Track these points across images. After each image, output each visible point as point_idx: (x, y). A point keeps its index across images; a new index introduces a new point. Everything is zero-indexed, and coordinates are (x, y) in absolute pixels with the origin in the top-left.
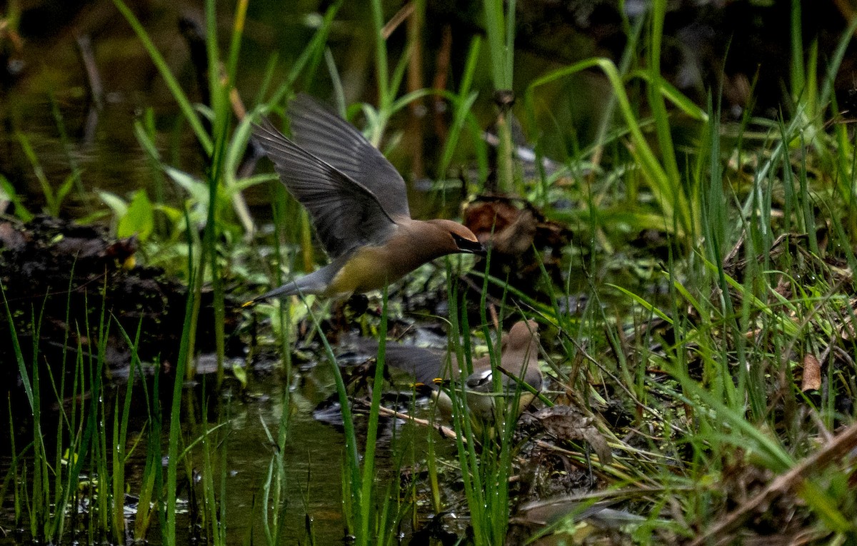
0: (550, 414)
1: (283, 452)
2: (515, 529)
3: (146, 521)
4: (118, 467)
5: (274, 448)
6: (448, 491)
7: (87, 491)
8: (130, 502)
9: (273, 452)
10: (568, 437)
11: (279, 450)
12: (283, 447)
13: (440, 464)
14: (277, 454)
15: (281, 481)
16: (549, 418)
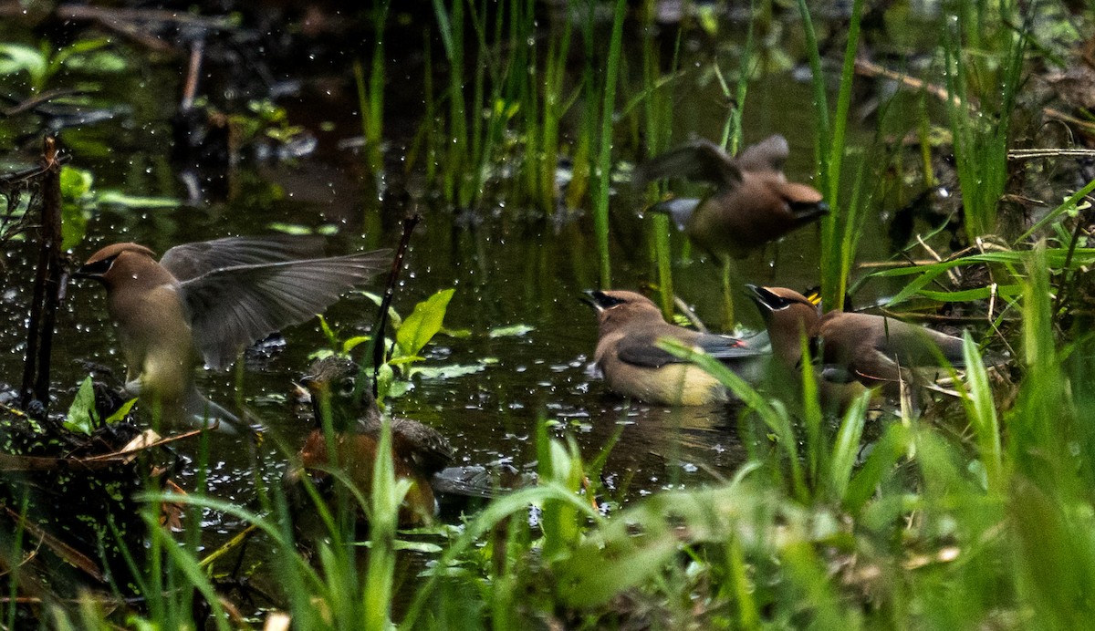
0: (1064, 76)
1: (741, 110)
2: (1008, 207)
3: (581, 188)
4: (550, 121)
5: (731, 105)
6: (944, 167)
7: (515, 151)
8: (566, 165)
9: (728, 110)
10: (1083, 105)
11: (736, 106)
12: (741, 103)
13: (936, 134)
14: (733, 110)
15: (738, 143)
16: (1061, 82)
